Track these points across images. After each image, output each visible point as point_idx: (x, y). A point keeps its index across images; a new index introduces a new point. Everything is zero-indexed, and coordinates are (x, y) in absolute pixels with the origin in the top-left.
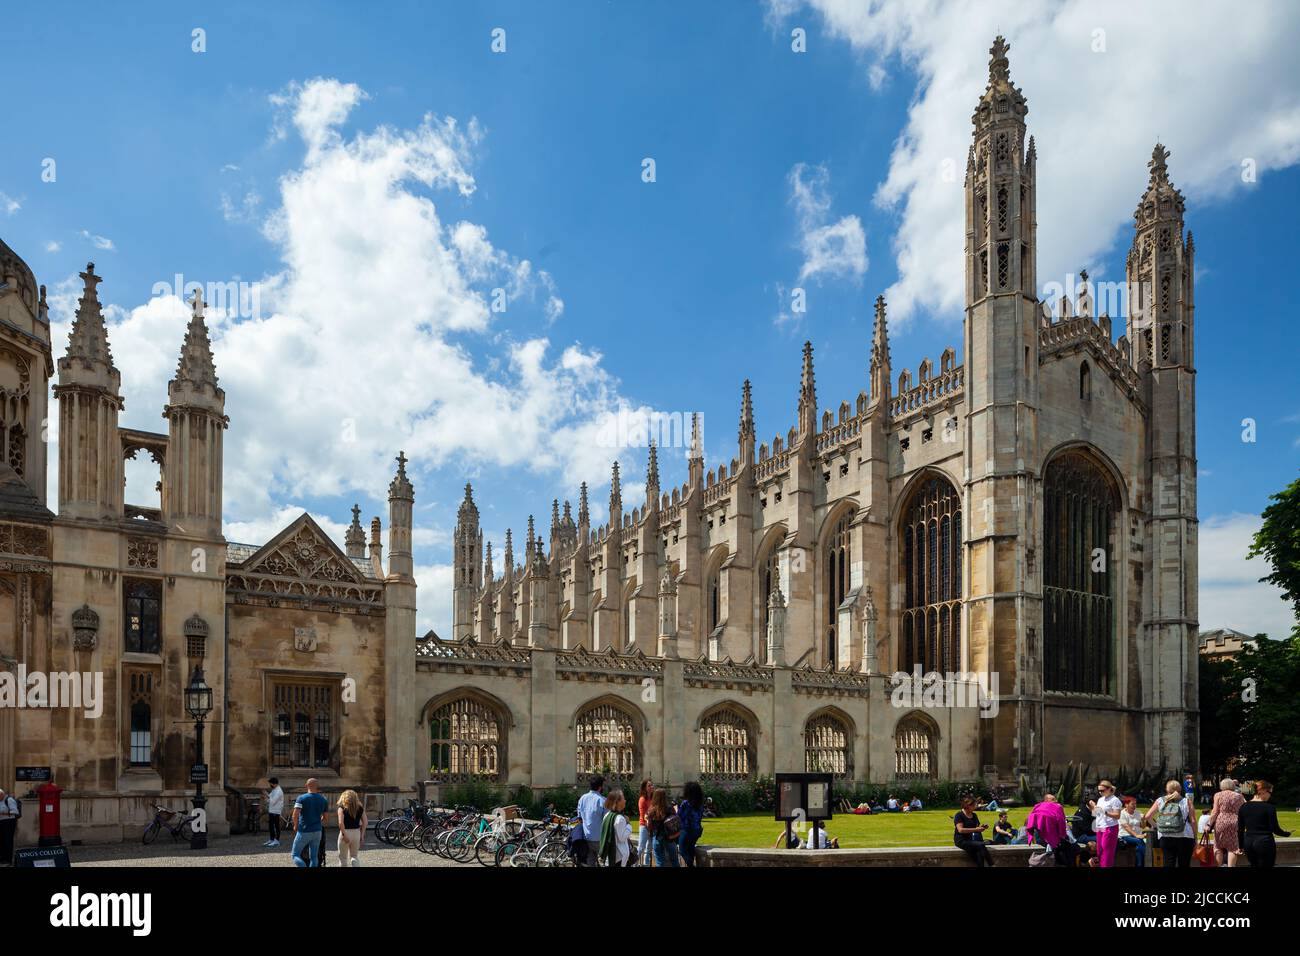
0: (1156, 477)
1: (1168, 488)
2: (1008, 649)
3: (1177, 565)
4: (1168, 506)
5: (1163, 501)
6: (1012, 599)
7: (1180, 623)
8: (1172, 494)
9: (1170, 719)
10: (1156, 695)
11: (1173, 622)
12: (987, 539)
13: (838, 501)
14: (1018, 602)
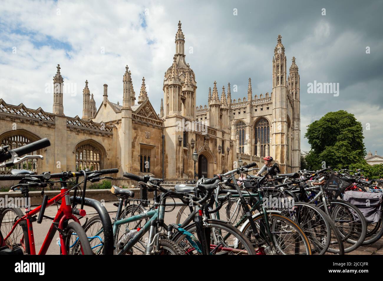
0: (295, 122)
1: (296, 124)
2: (283, 155)
3: (298, 139)
4: (296, 128)
5: (296, 127)
6: (284, 145)
7: (298, 150)
8: (297, 125)
9: (297, 168)
10: (295, 164)
11: (297, 150)
12: (280, 133)
13: (238, 119)
14: (285, 146)
